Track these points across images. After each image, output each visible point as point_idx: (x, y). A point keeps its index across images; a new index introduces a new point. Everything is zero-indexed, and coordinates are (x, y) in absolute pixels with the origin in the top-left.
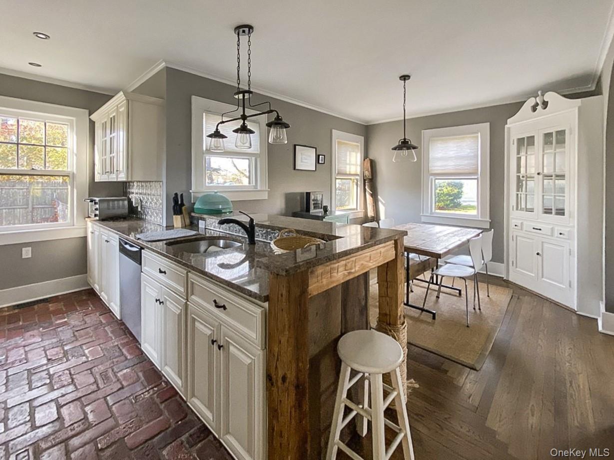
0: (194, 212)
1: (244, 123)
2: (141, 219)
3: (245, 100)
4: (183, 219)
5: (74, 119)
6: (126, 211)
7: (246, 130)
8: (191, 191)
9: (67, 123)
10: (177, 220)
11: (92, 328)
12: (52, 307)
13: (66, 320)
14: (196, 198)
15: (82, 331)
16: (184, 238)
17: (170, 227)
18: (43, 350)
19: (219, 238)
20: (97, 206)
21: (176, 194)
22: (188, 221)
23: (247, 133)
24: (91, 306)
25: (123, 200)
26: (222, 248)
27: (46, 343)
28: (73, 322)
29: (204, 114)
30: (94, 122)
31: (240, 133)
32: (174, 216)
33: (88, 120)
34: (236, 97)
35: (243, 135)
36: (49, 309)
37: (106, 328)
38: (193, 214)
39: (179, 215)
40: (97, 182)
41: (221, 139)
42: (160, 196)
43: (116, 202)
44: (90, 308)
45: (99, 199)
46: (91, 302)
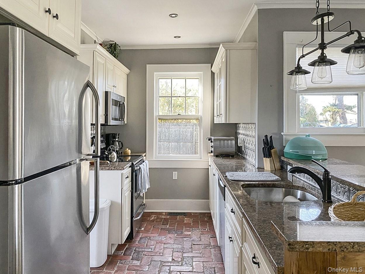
0: (283, 156)
1: (323, 53)
2: (244, 158)
3: (325, 25)
4: (272, 162)
5: (202, 73)
6: (233, 150)
7: (325, 62)
8: (282, 133)
9: (198, 77)
10: (267, 163)
11: (203, 246)
12: (186, 220)
13: (190, 233)
14: (287, 141)
15: (196, 246)
16: (262, 183)
17: (261, 169)
18: (172, 251)
19: (298, 188)
20: (213, 144)
21: (266, 136)
22: (278, 165)
23: (326, 65)
24: (208, 228)
25: (231, 140)
26: (299, 199)
27: (175, 246)
28: (194, 237)
29: (297, 48)
30: (214, 73)
31: (318, 65)
32: (264, 158)
33: (211, 71)
34: (315, 23)
35: (321, 67)
36: (184, 221)
37: (212, 250)
38: (282, 158)
39: (268, 158)
40: (215, 124)
41: (303, 76)
42: (254, 137)
43: (226, 141)
44: (207, 229)
45: (214, 138)
46: (209, 224)
